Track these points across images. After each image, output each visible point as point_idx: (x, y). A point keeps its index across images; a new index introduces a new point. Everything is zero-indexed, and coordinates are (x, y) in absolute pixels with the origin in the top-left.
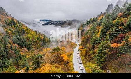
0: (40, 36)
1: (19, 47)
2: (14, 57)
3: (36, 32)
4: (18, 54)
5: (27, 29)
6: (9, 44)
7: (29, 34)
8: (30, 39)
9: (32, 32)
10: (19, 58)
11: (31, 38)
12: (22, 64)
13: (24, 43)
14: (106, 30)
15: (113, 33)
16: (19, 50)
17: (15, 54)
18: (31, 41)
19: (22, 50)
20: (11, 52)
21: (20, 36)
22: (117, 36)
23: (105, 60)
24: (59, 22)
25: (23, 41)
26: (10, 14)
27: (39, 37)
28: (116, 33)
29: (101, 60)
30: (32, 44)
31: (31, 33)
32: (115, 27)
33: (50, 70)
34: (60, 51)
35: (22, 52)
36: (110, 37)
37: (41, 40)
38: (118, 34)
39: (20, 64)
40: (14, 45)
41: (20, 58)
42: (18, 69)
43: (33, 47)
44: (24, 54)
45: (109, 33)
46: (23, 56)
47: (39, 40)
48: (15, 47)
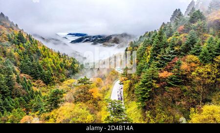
0: (66, 61)
1: (30, 79)
2: (22, 95)
3: (59, 53)
4: (29, 90)
5: (44, 50)
6: (14, 74)
7: (47, 58)
8: (49, 65)
9: (52, 54)
10: (29, 96)
11: (51, 64)
12: (35, 105)
13: (39, 72)
14: (157, 52)
15: (164, 57)
16: (30, 84)
17: (23, 90)
18: (51, 68)
19: (35, 84)
20: (18, 86)
21: (32, 61)
22: (170, 61)
23: (149, 96)
24: (100, 37)
25: (38, 68)
26: (17, 25)
27: (64, 63)
28: (169, 57)
29: (144, 96)
30: (52, 74)
31: (51, 56)
32: (169, 47)
33: (71, 111)
34: (89, 83)
35: (35, 86)
36: (161, 63)
37: (66, 68)
38: (173, 58)
39: (32, 105)
40: (22, 75)
41: (32, 97)
42: (27, 114)
43: (53, 79)
44: (38, 90)
45: (160, 57)
46: (37, 93)
47: (63, 67)
48: (24, 79)
